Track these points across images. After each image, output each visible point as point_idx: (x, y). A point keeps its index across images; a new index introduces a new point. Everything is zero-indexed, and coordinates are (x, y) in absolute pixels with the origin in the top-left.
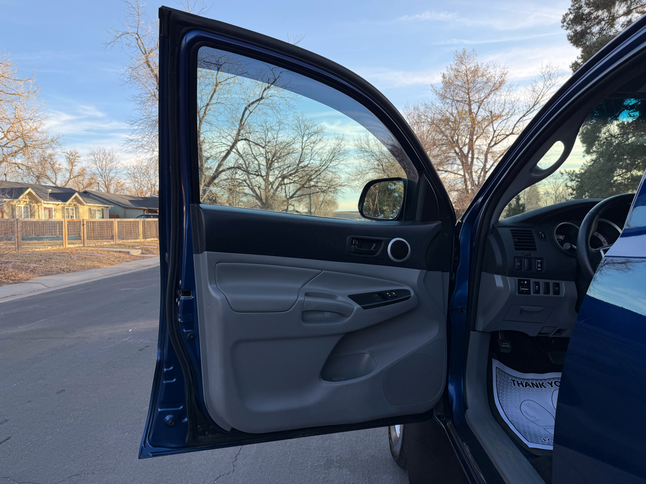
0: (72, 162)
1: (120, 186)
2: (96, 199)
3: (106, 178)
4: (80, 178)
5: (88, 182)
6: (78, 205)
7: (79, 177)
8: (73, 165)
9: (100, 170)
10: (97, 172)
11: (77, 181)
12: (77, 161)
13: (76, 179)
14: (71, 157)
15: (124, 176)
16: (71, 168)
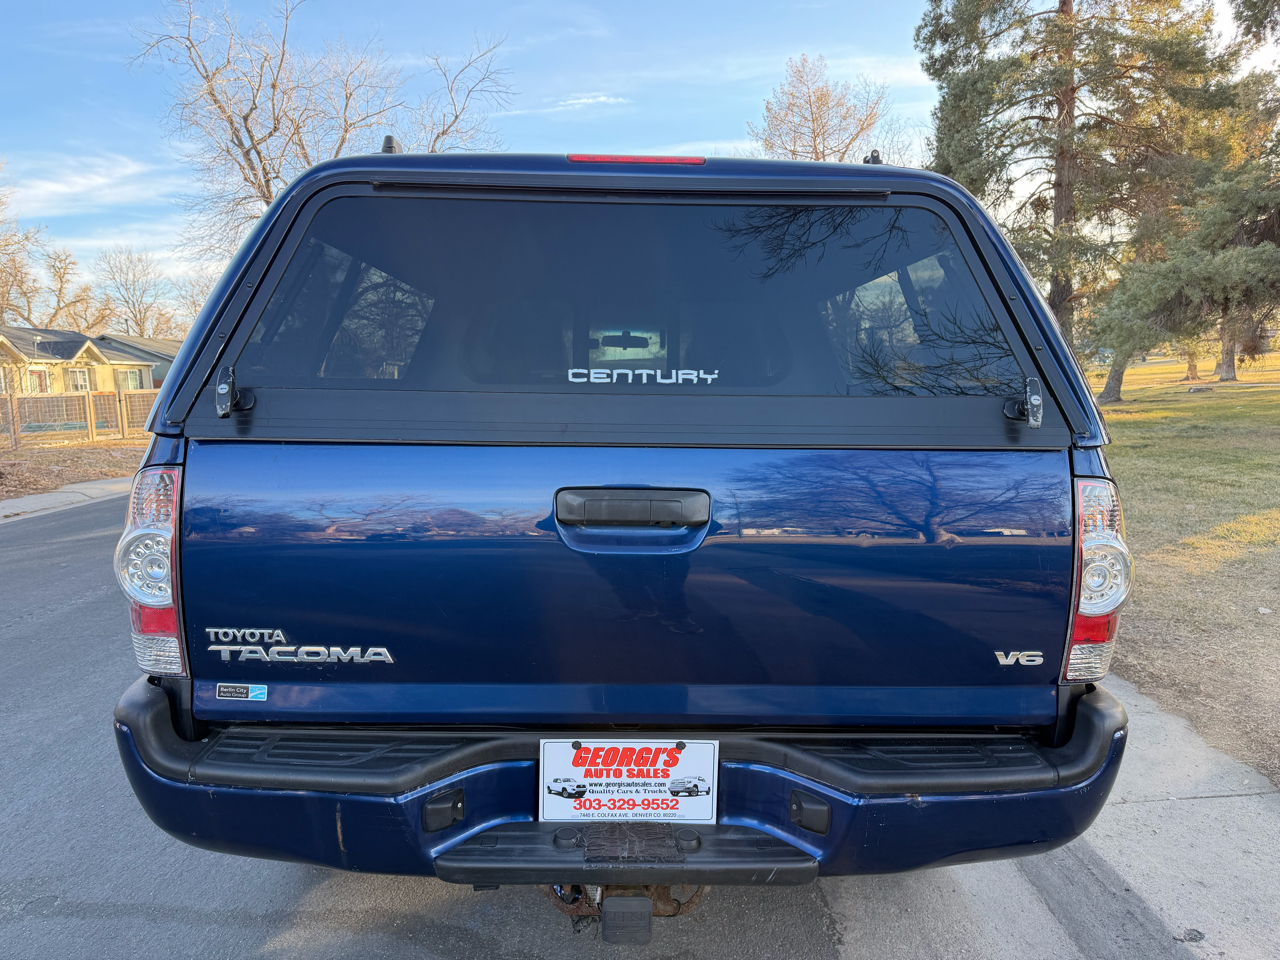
0: (60, 276)
1: (164, 320)
2: (125, 352)
3: (137, 306)
4: (80, 307)
5: (97, 315)
6: (94, 363)
7: (78, 304)
8: (64, 280)
9: (123, 292)
10: (118, 295)
11: (72, 312)
12: (71, 272)
13: (72, 308)
14: (58, 264)
15: (173, 302)
16: (59, 286)
